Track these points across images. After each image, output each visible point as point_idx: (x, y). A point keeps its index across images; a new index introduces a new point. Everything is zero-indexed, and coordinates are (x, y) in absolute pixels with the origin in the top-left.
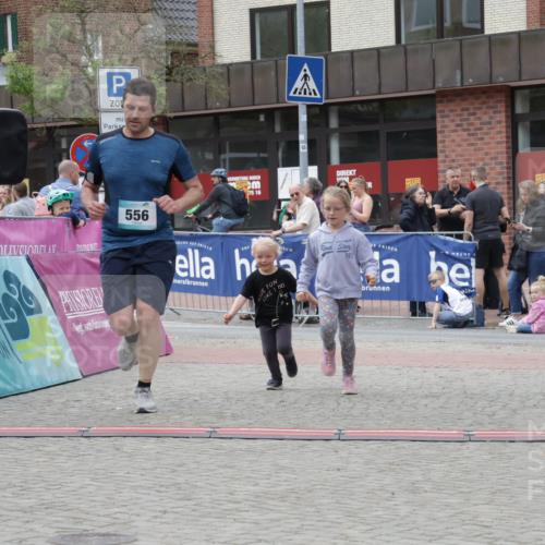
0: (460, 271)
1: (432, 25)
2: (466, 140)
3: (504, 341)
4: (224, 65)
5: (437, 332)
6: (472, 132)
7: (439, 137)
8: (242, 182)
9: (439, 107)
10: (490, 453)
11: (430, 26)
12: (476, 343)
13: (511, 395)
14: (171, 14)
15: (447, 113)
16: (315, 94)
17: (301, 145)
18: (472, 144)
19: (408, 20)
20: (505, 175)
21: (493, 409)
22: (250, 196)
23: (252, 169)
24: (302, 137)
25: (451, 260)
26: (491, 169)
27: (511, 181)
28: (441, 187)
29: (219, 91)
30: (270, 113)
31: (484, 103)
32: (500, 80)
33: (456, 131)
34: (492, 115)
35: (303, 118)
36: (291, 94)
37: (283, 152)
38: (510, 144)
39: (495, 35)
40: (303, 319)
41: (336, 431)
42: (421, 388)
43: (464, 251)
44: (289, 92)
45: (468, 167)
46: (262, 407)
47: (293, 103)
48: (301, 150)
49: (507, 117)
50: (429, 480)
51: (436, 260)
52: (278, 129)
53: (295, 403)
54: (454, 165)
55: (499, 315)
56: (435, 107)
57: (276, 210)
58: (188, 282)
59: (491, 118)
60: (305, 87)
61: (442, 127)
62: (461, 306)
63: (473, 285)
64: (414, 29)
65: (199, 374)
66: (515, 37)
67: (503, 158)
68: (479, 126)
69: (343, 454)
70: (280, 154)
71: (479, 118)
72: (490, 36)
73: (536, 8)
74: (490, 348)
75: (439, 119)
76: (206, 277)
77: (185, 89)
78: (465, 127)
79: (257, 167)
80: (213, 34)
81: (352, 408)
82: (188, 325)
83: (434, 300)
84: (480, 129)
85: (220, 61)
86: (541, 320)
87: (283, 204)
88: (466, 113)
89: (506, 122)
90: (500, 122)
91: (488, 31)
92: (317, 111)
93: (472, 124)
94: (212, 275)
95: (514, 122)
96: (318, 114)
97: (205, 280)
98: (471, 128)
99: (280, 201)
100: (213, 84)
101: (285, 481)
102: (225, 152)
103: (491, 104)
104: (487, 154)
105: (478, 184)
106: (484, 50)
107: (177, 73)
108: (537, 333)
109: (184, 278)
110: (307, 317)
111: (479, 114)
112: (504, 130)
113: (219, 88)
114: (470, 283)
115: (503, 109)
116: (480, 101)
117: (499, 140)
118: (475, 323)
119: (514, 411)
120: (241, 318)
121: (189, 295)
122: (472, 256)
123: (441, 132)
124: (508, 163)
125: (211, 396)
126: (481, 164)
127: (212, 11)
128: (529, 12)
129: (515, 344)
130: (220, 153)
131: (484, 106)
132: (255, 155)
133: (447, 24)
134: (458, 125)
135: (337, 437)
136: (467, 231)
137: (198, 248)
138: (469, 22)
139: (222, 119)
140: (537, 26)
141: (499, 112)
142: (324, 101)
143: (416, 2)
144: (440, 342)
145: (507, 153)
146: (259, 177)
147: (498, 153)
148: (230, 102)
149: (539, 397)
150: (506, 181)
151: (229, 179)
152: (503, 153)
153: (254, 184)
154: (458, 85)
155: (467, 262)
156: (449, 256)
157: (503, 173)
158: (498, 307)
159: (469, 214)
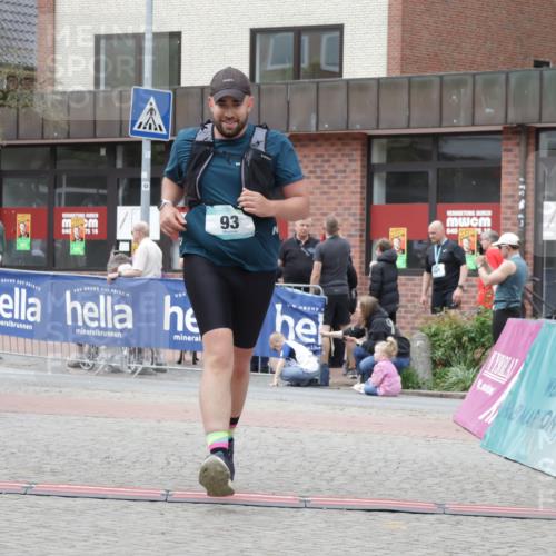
0: (307, 326)
1: (289, 65)
2: (317, 188)
3: (348, 402)
4: (64, 93)
5: (278, 390)
6: (326, 180)
8: (77, 219)
10: (326, 522)
11: (286, 66)
12: (318, 404)
13: (351, 460)
14: (9, 34)
16: (161, 130)
17: (143, 183)
18: (325, 193)
19: (263, 59)
20: (358, 227)
21: (333, 474)
22: (86, 235)
23: (90, 206)
24: (145, 175)
25: (297, 314)
26: (344, 220)
27: (364, 234)
28: (290, 235)
30: (111, 147)
31: (339, 150)
32: (357, 128)
34: (347, 163)
35: (147, 154)
36: (135, 128)
37: (125, 190)
38: (365, 195)
39: (354, 80)
40: (136, 370)
41: (163, 492)
42: (257, 449)
43: (312, 304)
44: (133, 125)
45: (319, 217)
46: (85, 464)
47: (137, 138)
48: (143, 189)
49: (363, 166)
50: (259, 548)
51: (283, 313)
52: (119, 164)
53: (121, 460)
55: (345, 375)
57: (114, 251)
58: (12, 324)
59: (346, 166)
60: (151, 122)
62: (308, 363)
63: (320, 343)
64: (270, 67)
65: (20, 424)
66: (374, 83)
67: (357, 209)
68: (333, 174)
69: (169, 516)
70: (121, 193)
71: (334, 166)
72: (348, 82)
73: (397, 54)
74: (334, 409)
76: (31, 319)
77: (21, 115)
78: (319, 174)
79: (96, 204)
80: (54, 59)
81: (182, 467)
82: (11, 371)
84: (334, 177)
85: (60, 88)
86: (385, 383)
87: (121, 244)
88: (319, 159)
89: (362, 171)
90: (354, 171)
91: (347, 75)
92: (163, 148)
93: (326, 172)
94: (37, 318)
95: (370, 172)
96: (161, 150)
97: (29, 323)
98: (326, 175)
99: (118, 242)
100: (52, 113)
101: (105, 544)
102: (61, 186)
103: (347, 152)
104: (340, 204)
106: (342, 95)
107: (13, 98)
108: (383, 396)
109: (8, 320)
110: (141, 367)
111: (334, 160)
112: (359, 180)
113: (58, 117)
114: (317, 339)
115: (359, 158)
116: (335, 148)
117: (353, 190)
118: (319, 382)
119: (354, 477)
120: (69, 366)
121: (13, 338)
122: (320, 311)
124: (361, 214)
125: (31, 449)
127: (54, 35)
128: (390, 58)
129: (360, 407)
130: (55, 187)
131: (339, 154)
132: (93, 191)
133: (305, 65)
134: (311, 172)
135: (164, 498)
137: (27, 288)
138: (328, 64)
139: (60, 151)
140: (397, 73)
141: (355, 161)
142: (170, 138)
143: (272, 40)
144: (281, 400)
145: (361, 204)
146: (97, 215)
147: (352, 204)
148: (69, 133)
149: (381, 464)
150: (358, 233)
151: (64, 215)
152: (356, 204)
153: (91, 222)
154: (313, 130)
155: (314, 318)
156: (296, 310)
157: (356, 225)
158: (344, 366)
159: (317, 266)
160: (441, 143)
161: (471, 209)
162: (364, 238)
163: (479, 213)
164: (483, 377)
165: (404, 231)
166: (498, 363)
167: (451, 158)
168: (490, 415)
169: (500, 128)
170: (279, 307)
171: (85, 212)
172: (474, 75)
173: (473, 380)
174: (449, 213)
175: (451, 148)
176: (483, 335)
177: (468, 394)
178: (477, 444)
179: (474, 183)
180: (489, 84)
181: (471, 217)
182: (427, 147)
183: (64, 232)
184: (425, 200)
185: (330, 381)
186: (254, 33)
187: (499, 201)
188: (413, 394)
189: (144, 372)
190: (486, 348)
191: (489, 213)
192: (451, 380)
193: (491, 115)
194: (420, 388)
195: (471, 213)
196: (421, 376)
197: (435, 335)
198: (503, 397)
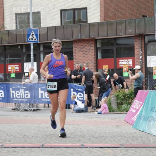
0: (80, 95)
1: (72, 20)
2: (82, 55)
3: (93, 116)
4: (7, 31)
5: (73, 114)
6: (84, 52)
7: (74, 54)
8: (13, 67)
9: (74, 45)
10: (89, 151)
11: (71, 20)
12: (85, 117)
13: (95, 133)
15: (76, 46)
16: (36, 40)
17: (31, 56)
18: (84, 56)
19: (64, 18)
20: (94, 66)
21: (90, 137)
22: (15, 71)
23: (16, 63)
24: (32, 53)
25: (77, 92)
26: (90, 64)
27: (96, 68)
29: (5, 38)
30: (22, 46)
31: (87, 44)
32: (92, 37)
33: (79, 52)
34: (90, 47)
35: (32, 47)
36: (28, 40)
37: (26, 58)
38: (95, 56)
39: (91, 23)
40: (32, 110)
41: (42, 145)
43: (82, 89)
45: (83, 63)
46: (18, 138)
47: (29, 43)
48: (31, 57)
49: (94, 48)
51: (73, 91)
52: (24, 51)
53: (29, 136)
54: (79, 62)
55: (92, 108)
56: (73, 45)
57: (23, 76)
61: (75, 51)
62: (81, 105)
63: (84, 99)
64: (66, 21)
66: (97, 24)
67: (93, 60)
69: (44, 152)
70: (25, 59)
71: (86, 48)
72: (89, 24)
73: (103, 15)
74: (89, 119)
75: (74, 48)
76: (1, 96)
78: (82, 51)
79: (18, 62)
80: (4, 21)
81: (47, 137)
83: (72, 104)
84: (86, 52)
85: (6, 29)
86: (104, 110)
87: (26, 74)
88: (82, 47)
89: (94, 50)
90: (92, 50)
91: (89, 22)
92: (37, 45)
93: (84, 50)
94: (3, 96)
95: (97, 50)
96: (37, 46)
97: (1, 98)
98: (84, 51)
99: (25, 73)
100: (4, 36)
103: (90, 44)
104: (88, 59)
105: (86, 68)
106: (88, 27)
108: (104, 114)
110: (33, 109)
112: (94, 52)
113: (6, 38)
114: (83, 98)
115: (93, 46)
116: (86, 43)
117: (92, 55)
118: (85, 111)
119: (97, 138)
120: (12, 110)
122: (84, 90)
123: (75, 52)
124: (95, 62)
125: (2, 134)
126: (87, 62)
127: (3, 14)
128: (101, 17)
130: (6, 58)
131: (88, 45)
132: (17, 59)
133: (76, 19)
134: (80, 50)
135: (42, 147)
136: (83, 83)
138: (83, 19)
139: (6, 47)
140: (103, 21)
141: (92, 46)
142: (39, 42)
143: (67, 13)
144: (74, 117)
145: (95, 59)
146: (18, 66)
147: (92, 59)
148: (9, 42)
149: (104, 134)
150: (94, 67)
151: (9, 66)
152: (93, 59)
153: (17, 67)
154: (80, 38)
155: (82, 92)
156: (77, 90)
157: (93, 65)
158: (92, 106)
159: (84, 77)
160: (117, 40)
161: (126, 59)
162: (96, 69)
163: (129, 60)
164: (132, 107)
165: (107, 66)
166: (136, 103)
167: (120, 45)
168: (135, 118)
169: (134, 35)
170: (72, 90)
171: (15, 65)
172: (126, 20)
173: (129, 109)
174: (120, 60)
175: (119, 42)
176: (131, 95)
177: (128, 112)
178: (131, 127)
179: (127, 51)
180: (130, 23)
181: (126, 61)
182: (113, 42)
183: (9, 71)
184: (113, 57)
185: (88, 111)
186: (61, 11)
187: (134, 56)
188: (112, 113)
189: (34, 110)
190: (133, 99)
191: (132, 60)
192: (123, 109)
193: (131, 32)
194: (114, 111)
195: (126, 60)
196: (114, 108)
197: (118, 96)
198: (138, 113)
